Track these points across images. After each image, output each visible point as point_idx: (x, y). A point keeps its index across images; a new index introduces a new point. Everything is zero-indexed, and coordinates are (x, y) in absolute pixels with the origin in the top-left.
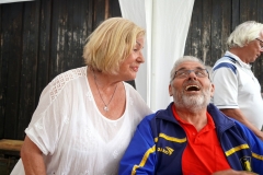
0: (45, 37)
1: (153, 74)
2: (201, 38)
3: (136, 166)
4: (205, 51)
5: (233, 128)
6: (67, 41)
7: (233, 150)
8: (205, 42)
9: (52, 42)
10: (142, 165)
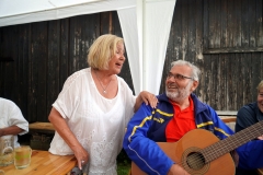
0: (65, 46)
1: (144, 71)
2: (181, 44)
3: (136, 127)
4: (184, 53)
5: (206, 111)
6: (81, 48)
7: (202, 125)
8: (184, 46)
9: (70, 49)
10: (141, 126)
